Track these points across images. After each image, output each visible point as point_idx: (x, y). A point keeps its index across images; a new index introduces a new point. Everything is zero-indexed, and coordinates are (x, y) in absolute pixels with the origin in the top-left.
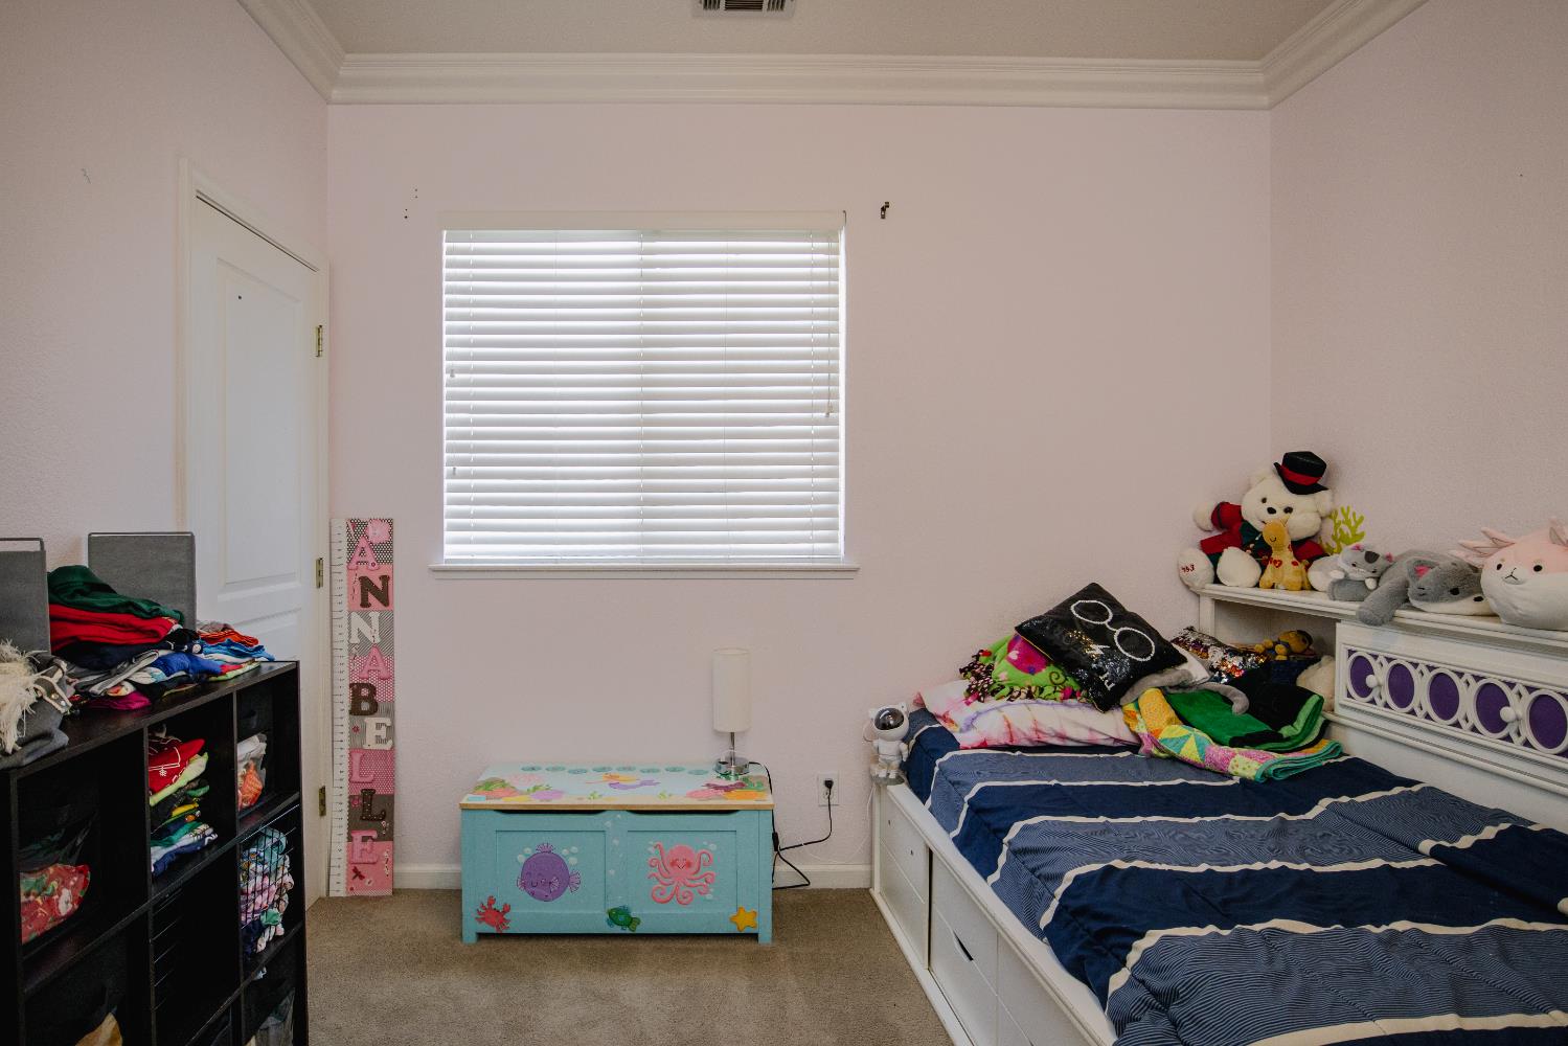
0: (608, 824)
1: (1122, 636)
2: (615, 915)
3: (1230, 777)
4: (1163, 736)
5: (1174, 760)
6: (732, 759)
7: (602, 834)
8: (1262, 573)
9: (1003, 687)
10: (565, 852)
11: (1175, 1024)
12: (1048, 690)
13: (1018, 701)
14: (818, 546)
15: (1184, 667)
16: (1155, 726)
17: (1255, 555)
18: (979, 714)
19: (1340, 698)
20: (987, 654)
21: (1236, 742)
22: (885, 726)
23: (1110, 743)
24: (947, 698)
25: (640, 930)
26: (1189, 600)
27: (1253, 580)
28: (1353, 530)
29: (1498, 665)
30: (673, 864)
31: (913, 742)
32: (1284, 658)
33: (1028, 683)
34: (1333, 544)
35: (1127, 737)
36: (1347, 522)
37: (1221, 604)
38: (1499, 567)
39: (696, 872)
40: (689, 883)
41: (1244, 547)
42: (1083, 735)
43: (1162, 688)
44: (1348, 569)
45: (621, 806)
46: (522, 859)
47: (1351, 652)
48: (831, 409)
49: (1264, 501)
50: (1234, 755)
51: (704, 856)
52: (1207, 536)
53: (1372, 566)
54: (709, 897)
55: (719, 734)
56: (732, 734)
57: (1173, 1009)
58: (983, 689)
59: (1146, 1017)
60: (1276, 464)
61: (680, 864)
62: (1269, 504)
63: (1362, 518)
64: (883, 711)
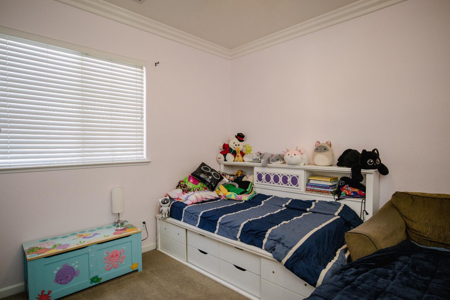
0: (90, 250)
1: (214, 174)
2: (92, 280)
3: (242, 201)
4: (227, 195)
5: (229, 199)
6: (119, 221)
7: (87, 254)
8: (235, 158)
9: (191, 189)
10: (73, 264)
11: (283, 244)
12: (201, 188)
13: (196, 192)
14: (138, 156)
15: (223, 180)
16: (224, 193)
17: (233, 154)
18: (188, 196)
19: (255, 182)
20: (183, 181)
21: (241, 194)
22: (164, 203)
23: (214, 198)
24: (177, 194)
25: (102, 281)
26: (218, 165)
27: (233, 160)
28: (250, 149)
29: (286, 172)
30: (112, 257)
31: (170, 206)
32: (240, 176)
33: (196, 187)
34: (245, 152)
35: (218, 197)
36: (249, 147)
37: (226, 166)
38: (289, 155)
39: (119, 257)
40: (117, 261)
41: (230, 153)
42: (210, 198)
43: (222, 185)
44: (256, 156)
45: (94, 243)
46: (55, 272)
47: (257, 173)
48: (142, 117)
49: (234, 143)
50: (242, 196)
51: (122, 251)
52: (221, 151)
53: (260, 156)
54: (124, 263)
55: (114, 214)
56: (119, 214)
57: (281, 241)
58: (187, 190)
59: (277, 245)
60: (235, 136)
61: (115, 256)
62: (235, 144)
63: (251, 147)
64: (163, 200)
